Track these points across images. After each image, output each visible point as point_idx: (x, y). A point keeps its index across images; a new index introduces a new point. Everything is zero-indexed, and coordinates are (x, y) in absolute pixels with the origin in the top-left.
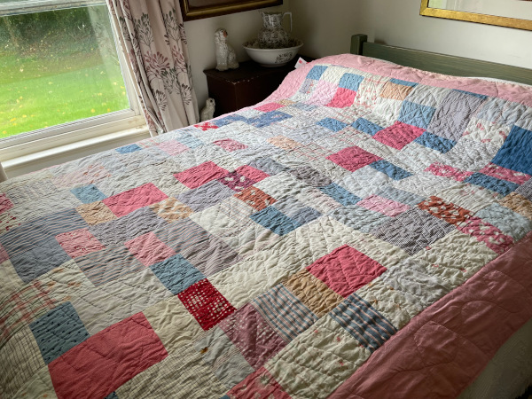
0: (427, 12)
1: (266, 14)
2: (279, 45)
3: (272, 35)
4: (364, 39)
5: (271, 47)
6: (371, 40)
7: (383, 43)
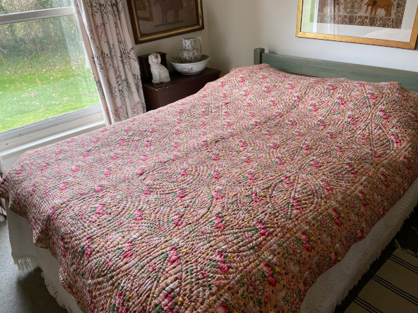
0: (300, 34)
1: (185, 39)
2: (196, 60)
3: (191, 53)
4: (262, 51)
5: (190, 62)
6: (266, 51)
7: (274, 53)
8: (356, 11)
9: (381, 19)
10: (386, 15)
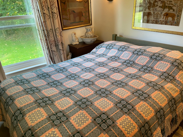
2: (91, 37)
4: (116, 35)
8: (158, 18)
9: (170, 22)
10: (172, 20)
